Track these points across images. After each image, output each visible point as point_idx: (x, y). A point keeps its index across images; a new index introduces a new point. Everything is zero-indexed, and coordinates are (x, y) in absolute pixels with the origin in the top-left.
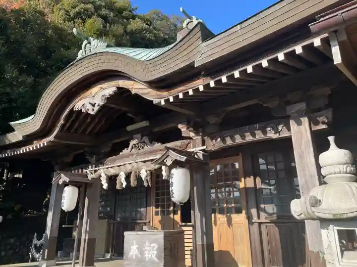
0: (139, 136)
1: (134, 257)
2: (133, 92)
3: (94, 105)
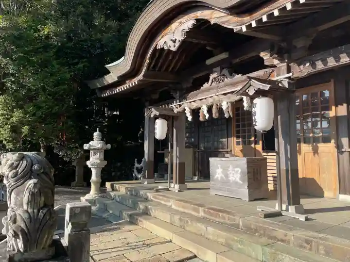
0: (219, 69)
1: (219, 179)
2: (212, 22)
3: (175, 41)
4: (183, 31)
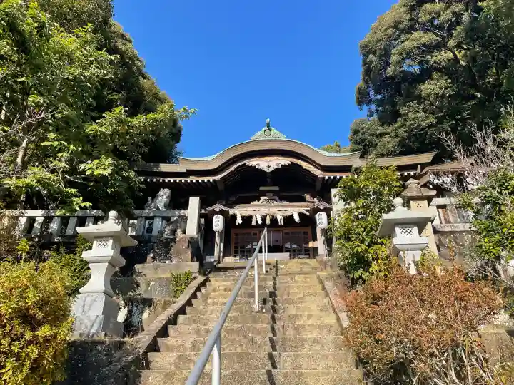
0: (271, 194)
2: (304, 168)
3: (269, 167)
4: (278, 164)
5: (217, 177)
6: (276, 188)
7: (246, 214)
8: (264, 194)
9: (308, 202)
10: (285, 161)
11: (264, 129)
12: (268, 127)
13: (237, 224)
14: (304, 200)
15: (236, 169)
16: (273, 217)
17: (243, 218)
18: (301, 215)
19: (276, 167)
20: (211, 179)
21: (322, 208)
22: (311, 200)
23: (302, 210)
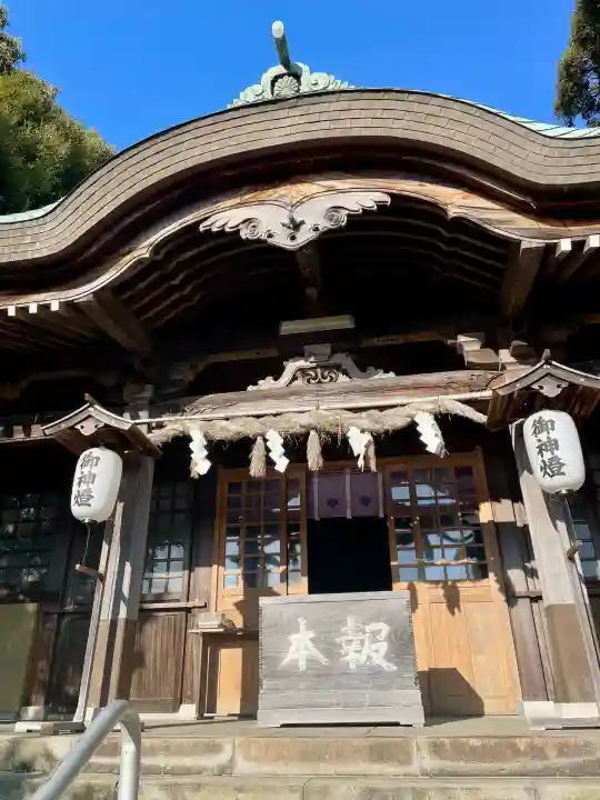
0: (327, 349)
1: (302, 665)
2: (453, 212)
3: (296, 226)
4: (337, 208)
5: (82, 293)
6: (344, 322)
7: (228, 430)
8: (296, 347)
9: (472, 366)
10: (361, 195)
11: (267, 77)
12: (286, 64)
13: (194, 474)
14: (455, 361)
15: (157, 249)
16: (334, 437)
17: (216, 449)
18: (446, 422)
19: (324, 225)
20: (55, 300)
21: (550, 390)
22: (488, 356)
23: (452, 403)
